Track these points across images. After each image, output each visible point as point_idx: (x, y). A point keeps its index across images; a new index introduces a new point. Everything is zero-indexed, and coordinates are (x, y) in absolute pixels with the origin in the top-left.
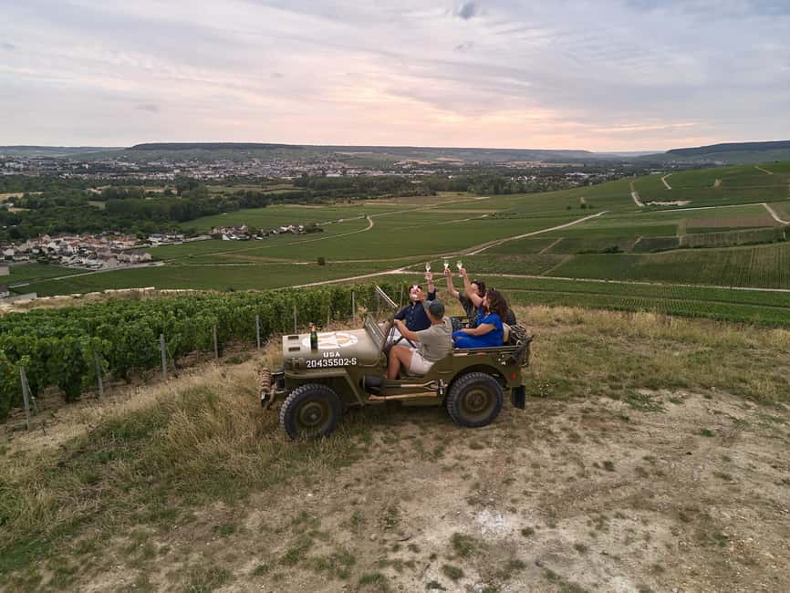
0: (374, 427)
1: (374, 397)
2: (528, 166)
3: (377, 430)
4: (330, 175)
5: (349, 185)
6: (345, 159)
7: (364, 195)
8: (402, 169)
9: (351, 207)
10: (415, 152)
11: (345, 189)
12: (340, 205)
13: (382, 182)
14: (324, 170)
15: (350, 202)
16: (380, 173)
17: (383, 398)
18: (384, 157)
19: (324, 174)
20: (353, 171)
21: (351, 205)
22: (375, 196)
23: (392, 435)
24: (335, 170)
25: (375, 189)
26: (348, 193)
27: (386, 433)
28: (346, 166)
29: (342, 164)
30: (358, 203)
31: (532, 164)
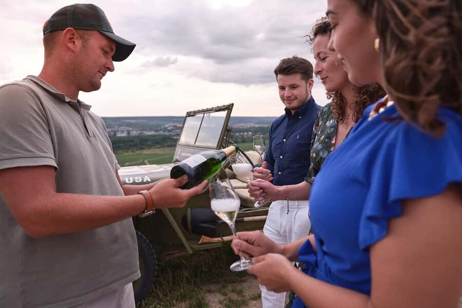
0: (205, 288)
1: (205, 239)
2: (246, 126)
3: (209, 291)
4: (119, 135)
5: (132, 141)
6: (129, 125)
7: (143, 146)
8: (167, 130)
9: (133, 155)
10: (175, 119)
11: (130, 143)
12: (126, 154)
13: (155, 138)
14: (115, 133)
15: (133, 152)
16: (153, 133)
17: (219, 239)
18: (155, 123)
19: (115, 134)
20: (134, 132)
21: (134, 153)
22: (149, 147)
23: (234, 297)
24: (122, 132)
25: (150, 143)
26: (131, 146)
27: (225, 294)
28: (130, 129)
29: (127, 128)
30: (138, 152)
31: (249, 125)
